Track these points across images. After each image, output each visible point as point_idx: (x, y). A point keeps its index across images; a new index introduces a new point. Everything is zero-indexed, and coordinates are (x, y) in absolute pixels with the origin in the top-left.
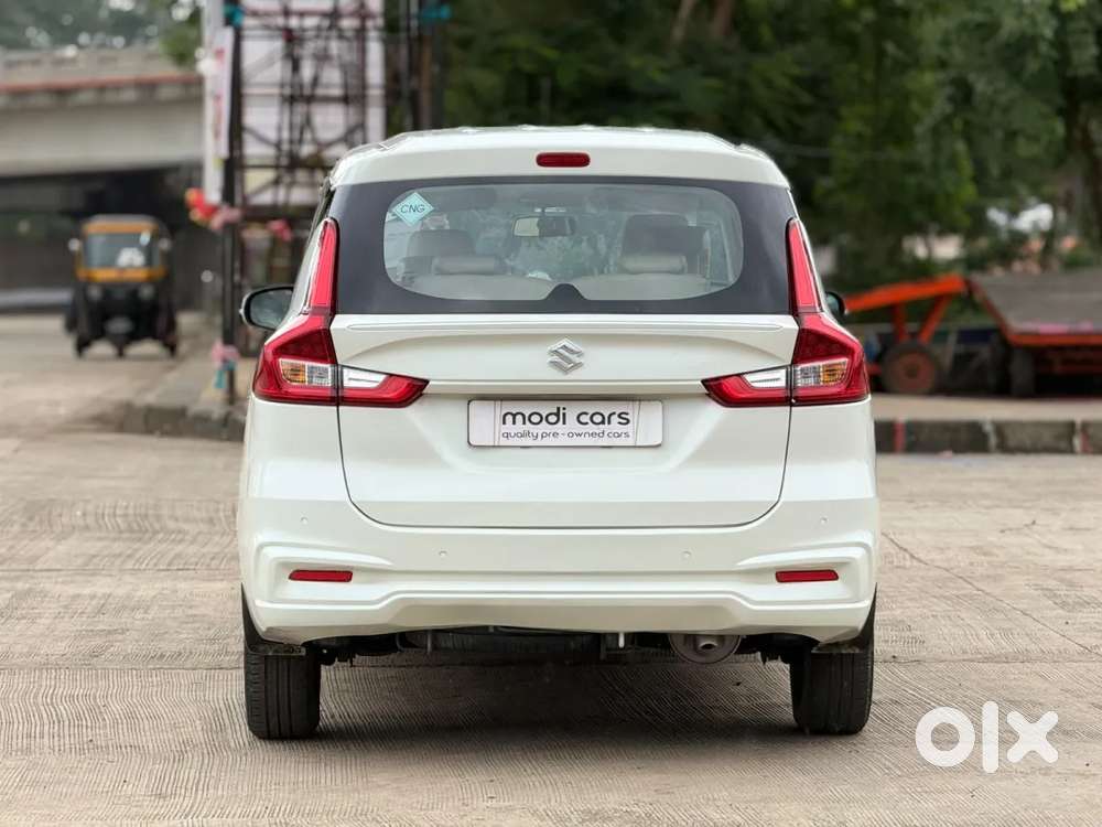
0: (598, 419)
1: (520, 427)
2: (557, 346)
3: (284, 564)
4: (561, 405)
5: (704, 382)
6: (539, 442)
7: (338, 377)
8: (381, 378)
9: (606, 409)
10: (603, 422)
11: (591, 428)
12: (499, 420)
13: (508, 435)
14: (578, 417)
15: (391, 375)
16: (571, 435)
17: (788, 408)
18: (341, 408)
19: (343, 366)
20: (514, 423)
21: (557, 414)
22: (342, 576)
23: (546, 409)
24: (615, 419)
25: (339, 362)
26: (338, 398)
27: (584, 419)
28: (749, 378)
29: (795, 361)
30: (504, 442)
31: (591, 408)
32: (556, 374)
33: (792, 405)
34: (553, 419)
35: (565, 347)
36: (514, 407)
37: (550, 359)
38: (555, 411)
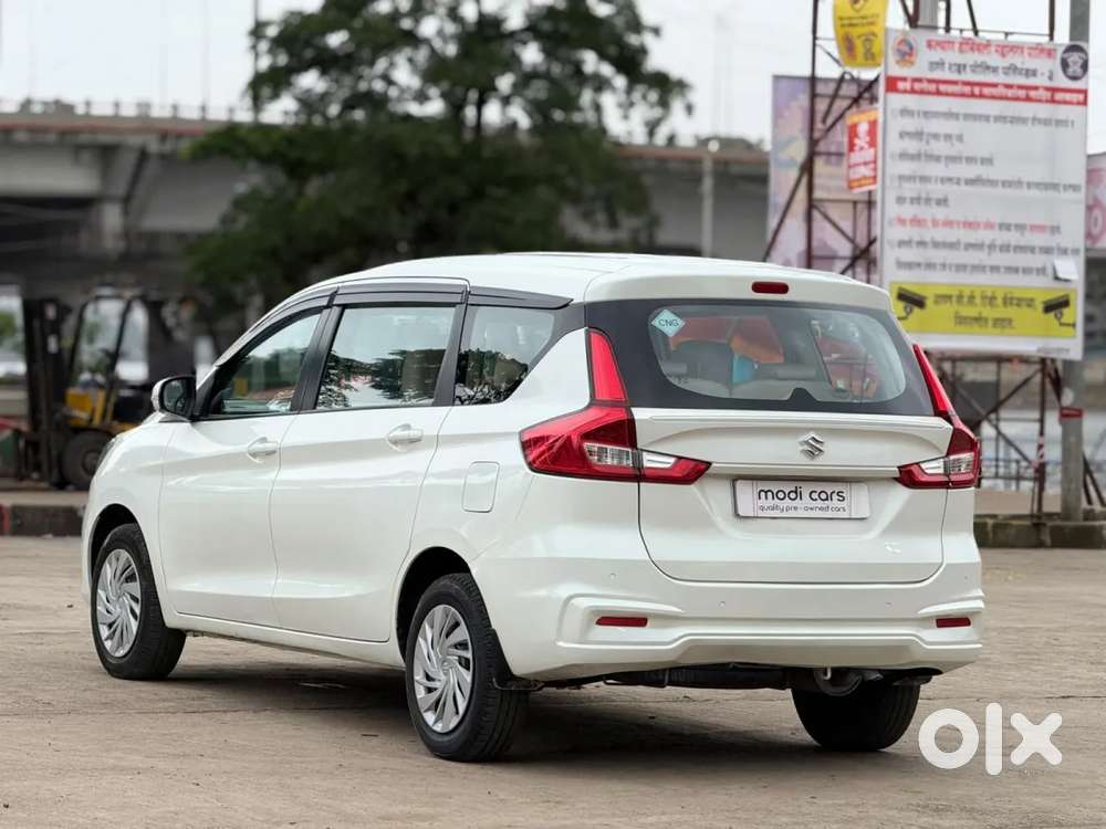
0: (823, 496)
1: (771, 502)
2: (807, 437)
3: (594, 611)
4: (799, 484)
5: (899, 467)
6: (785, 514)
7: (638, 460)
8: (672, 460)
9: (829, 488)
10: (827, 499)
11: (819, 503)
12: (756, 496)
13: (762, 508)
14: (811, 493)
15: (680, 458)
16: (806, 509)
17: (945, 490)
18: (642, 484)
19: (642, 450)
20: (766, 498)
21: (796, 492)
22: (639, 621)
23: (788, 487)
24: (835, 497)
25: (639, 446)
26: (639, 475)
27: (815, 496)
28: (923, 466)
29: (948, 454)
30: (761, 514)
31: (819, 487)
32: (805, 460)
33: (949, 488)
34: (793, 495)
35: (814, 439)
36: (766, 486)
37: (801, 448)
38: (794, 489)
